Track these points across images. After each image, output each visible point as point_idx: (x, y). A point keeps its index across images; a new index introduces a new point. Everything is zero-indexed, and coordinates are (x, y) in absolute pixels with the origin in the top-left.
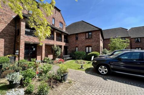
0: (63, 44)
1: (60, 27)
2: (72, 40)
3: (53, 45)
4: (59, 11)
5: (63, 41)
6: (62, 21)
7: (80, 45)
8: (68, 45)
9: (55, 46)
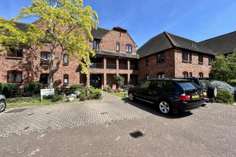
0: (129, 72)
1: (127, 50)
2: (142, 65)
3: (115, 75)
4: (124, 31)
5: (129, 68)
6: (130, 42)
7: (151, 73)
8: (137, 73)
9: (118, 75)
